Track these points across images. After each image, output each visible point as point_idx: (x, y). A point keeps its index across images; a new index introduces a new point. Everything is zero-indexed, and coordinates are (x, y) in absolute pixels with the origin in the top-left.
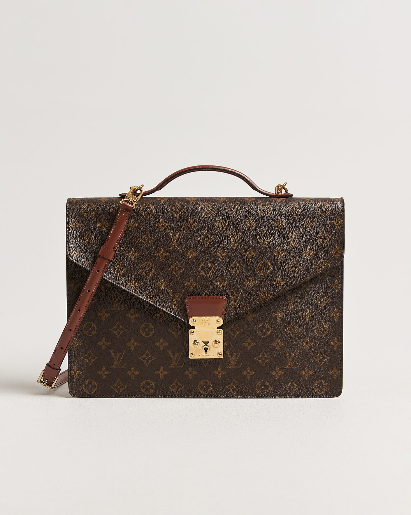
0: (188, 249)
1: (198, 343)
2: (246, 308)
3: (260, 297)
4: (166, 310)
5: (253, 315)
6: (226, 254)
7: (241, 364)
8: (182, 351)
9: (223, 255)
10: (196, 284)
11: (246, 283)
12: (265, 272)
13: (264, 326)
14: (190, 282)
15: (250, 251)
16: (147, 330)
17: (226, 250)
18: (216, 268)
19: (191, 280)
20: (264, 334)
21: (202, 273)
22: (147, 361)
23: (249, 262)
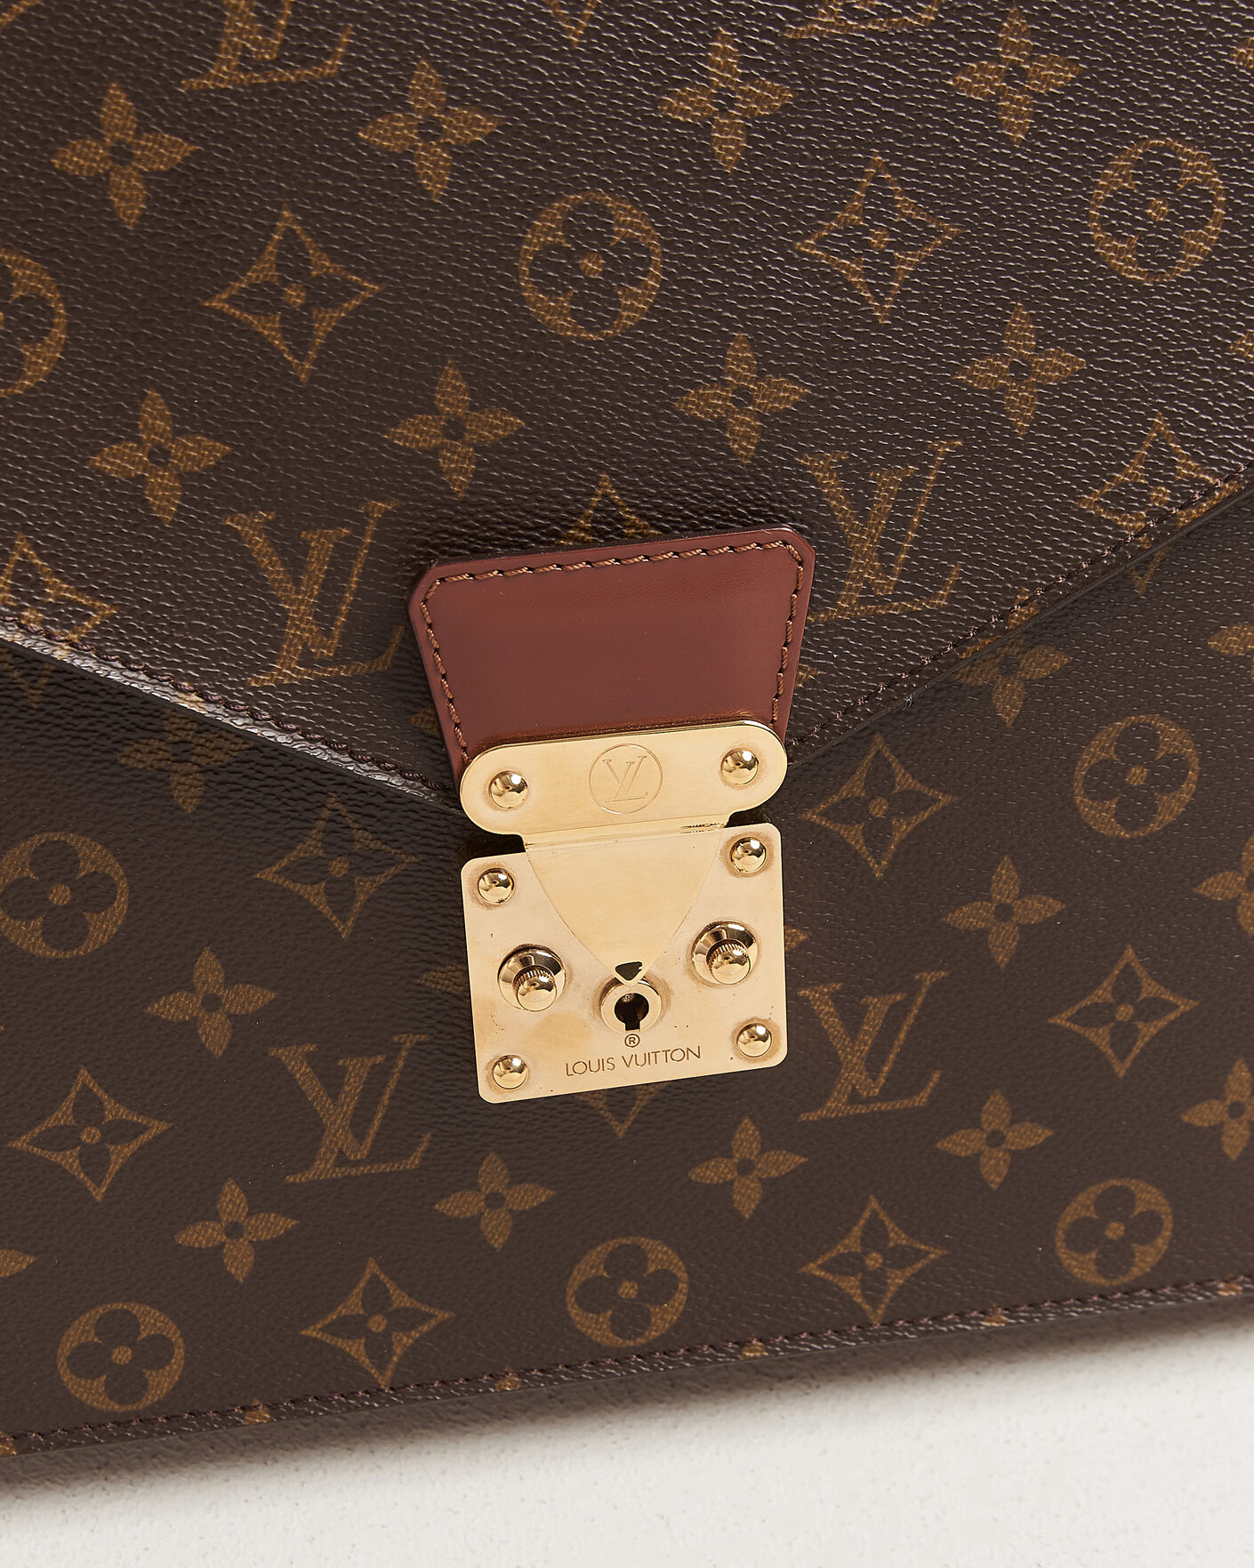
0: (395, 79)
1: (555, 966)
2: (987, 615)
3: (1113, 496)
4: (227, 705)
5: (1045, 663)
6: (779, 96)
7: (936, 1076)
8: (408, 1040)
9: (749, 114)
10: (498, 425)
11: (982, 373)
12: (1160, 250)
13: (1138, 745)
14: (437, 412)
15: (1015, 49)
16: (60, 895)
17: (777, 56)
18: (687, 246)
19: (452, 391)
20: (1135, 808)
21: (548, 310)
22: (95, 1160)
23: (1004, 158)
